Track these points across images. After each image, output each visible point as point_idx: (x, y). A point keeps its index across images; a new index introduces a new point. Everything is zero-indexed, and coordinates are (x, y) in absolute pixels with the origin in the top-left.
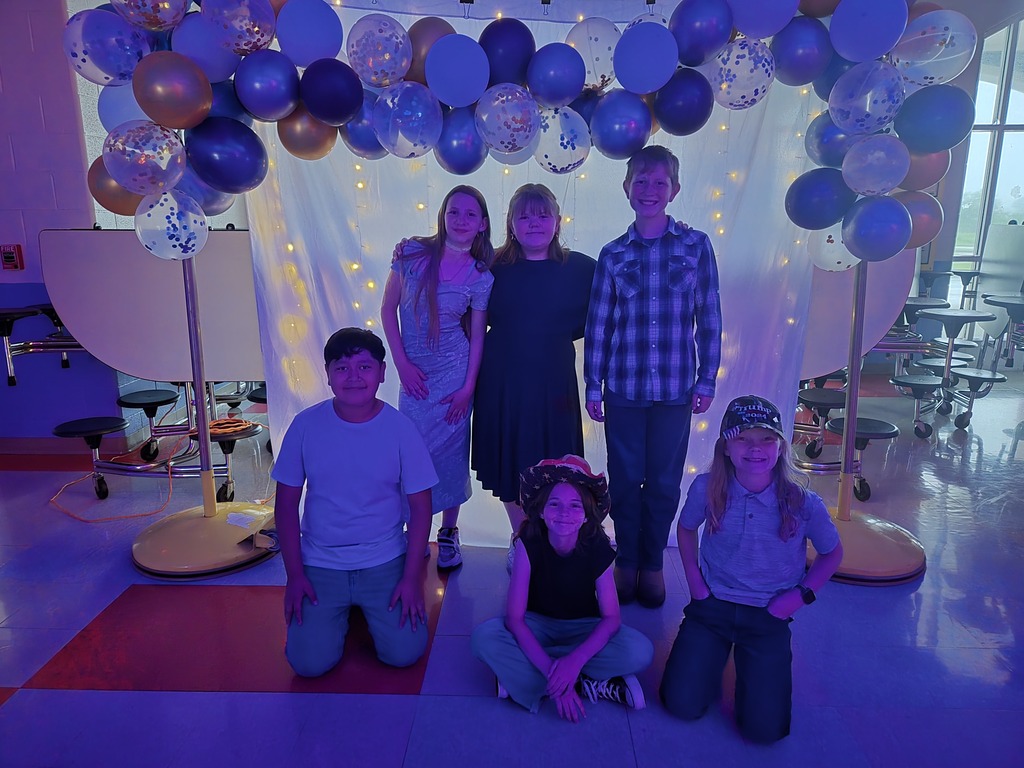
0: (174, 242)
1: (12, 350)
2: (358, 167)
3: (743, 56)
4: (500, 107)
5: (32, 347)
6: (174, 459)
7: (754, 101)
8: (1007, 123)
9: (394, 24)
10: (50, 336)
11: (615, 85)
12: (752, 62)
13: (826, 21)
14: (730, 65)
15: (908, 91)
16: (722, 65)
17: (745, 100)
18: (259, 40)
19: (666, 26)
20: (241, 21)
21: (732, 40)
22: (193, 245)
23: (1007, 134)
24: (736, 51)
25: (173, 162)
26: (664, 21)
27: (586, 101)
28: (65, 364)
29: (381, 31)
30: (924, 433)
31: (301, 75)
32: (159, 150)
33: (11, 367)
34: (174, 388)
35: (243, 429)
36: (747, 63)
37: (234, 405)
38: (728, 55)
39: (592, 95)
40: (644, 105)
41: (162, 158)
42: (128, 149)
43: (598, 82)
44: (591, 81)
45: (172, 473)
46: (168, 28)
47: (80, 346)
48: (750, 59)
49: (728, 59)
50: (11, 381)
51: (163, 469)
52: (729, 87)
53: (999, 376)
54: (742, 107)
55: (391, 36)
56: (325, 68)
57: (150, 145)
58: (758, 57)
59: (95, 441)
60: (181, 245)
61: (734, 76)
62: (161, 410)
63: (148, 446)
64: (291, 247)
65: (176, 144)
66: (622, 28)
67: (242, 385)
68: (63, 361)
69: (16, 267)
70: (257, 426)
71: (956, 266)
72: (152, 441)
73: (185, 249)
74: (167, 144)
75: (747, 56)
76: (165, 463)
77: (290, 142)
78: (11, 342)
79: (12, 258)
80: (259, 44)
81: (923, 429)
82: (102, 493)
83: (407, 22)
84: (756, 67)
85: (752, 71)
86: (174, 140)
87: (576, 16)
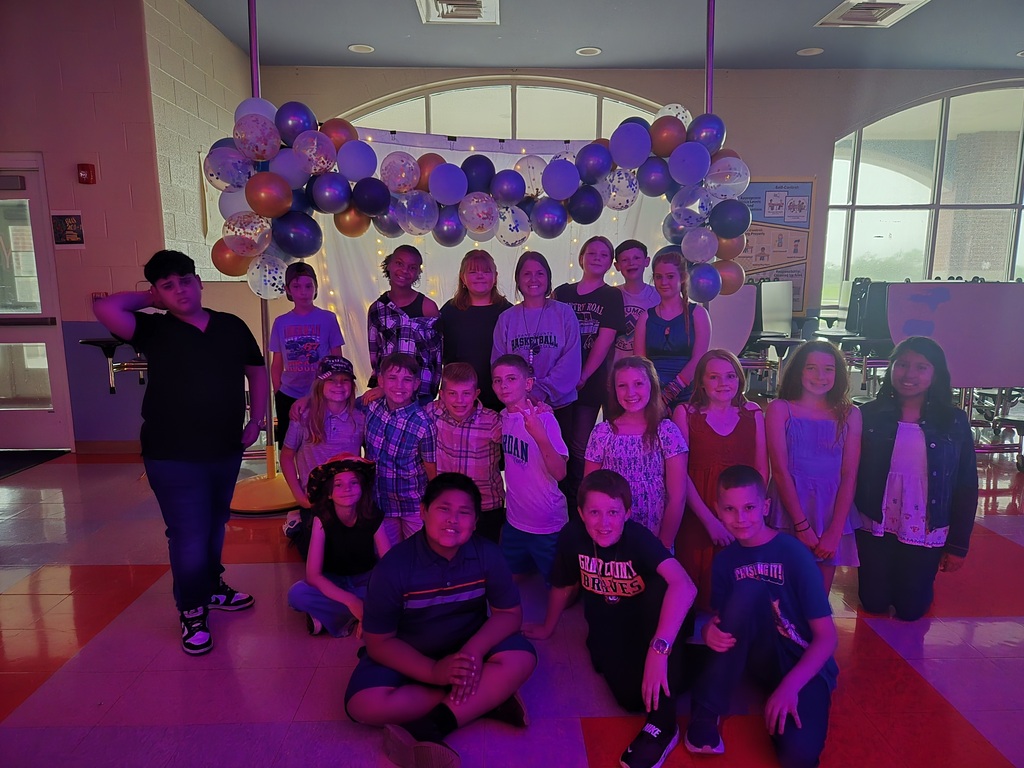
0: (275, 288)
2: (379, 241)
3: (622, 179)
4: (474, 206)
5: (126, 367)
7: (627, 207)
8: (857, 204)
9: (408, 157)
10: (134, 360)
11: (545, 194)
13: (667, 160)
14: (615, 183)
15: (715, 202)
16: (610, 183)
17: (621, 206)
19: (573, 162)
21: (613, 170)
23: (857, 212)
24: (618, 175)
25: (262, 237)
26: (574, 157)
27: (527, 203)
28: (142, 381)
29: (402, 160)
31: (353, 187)
32: (254, 230)
33: (112, 378)
36: (624, 183)
38: (613, 177)
39: (531, 200)
40: (562, 207)
41: (256, 235)
43: (535, 193)
44: (530, 191)
48: (626, 180)
49: (613, 179)
50: (112, 390)
54: (621, 209)
55: (406, 164)
56: (368, 183)
57: (250, 227)
58: (631, 179)
64: (332, 293)
65: (266, 227)
68: (140, 379)
71: (823, 314)
74: (260, 227)
75: (624, 178)
77: (341, 226)
78: (113, 362)
80: (328, 169)
83: (417, 156)
84: (630, 185)
85: (626, 188)
86: (264, 224)
87: (521, 150)
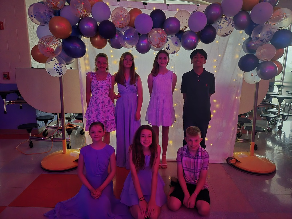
0: (57, 71)
1: (6, 103)
3: (225, 22)
4: (156, 34)
5: (12, 102)
6: (53, 136)
7: (228, 34)
9: (125, 10)
10: (17, 99)
11: (188, 29)
12: (227, 23)
13: (249, 12)
14: (221, 24)
16: (219, 24)
17: (226, 34)
18: (87, 14)
19: (203, 12)
20: (80, 8)
21: (222, 17)
22: (63, 73)
24: (223, 20)
25: (58, 48)
26: (203, 11)
27: (180, 34)
28: (21, 107)
29: (121, 12)
30: (270, 130)
31: (98, 25)
32: (54, 45)
33: (5, 108)
34: (53, 115)
35: (74, 127)
36: (226, 24)
37: (69, 120)
38: (221, 21)
39: (182, 32)
40: (196, 35)
41: (54, 47)
42: (45, 44)
43: (184, 28)
44: (182, 28)
45: (53, 140)
46: (59, 9)
47: (26, 102)
48: (227, 22)
49: (221, 22)
50: (5, 112)
51: (50, 139)
52: (221, 30)
53: (290, 115)
54: (225, 36)
55: (124, 14)
56: (105, 23)
57: (51, 43)
58: (229, 22)
59: (29, 131)
60: (59, 73)
61: (222, 27)
62: (49, 121)
63: (45, 132)
65: (59, 43)
66: (190, 13)
67: (72, 114)
68: (20, 106)
69: (7, 79)
70: (78, 126)
71: (276, 83)
72: (46, 130)
73: (60, 74)
74: (56, 43)
75: (226, 22)
76: (50, 137)
78: (6, 101)
79: (6, 76)
80: (86, 15)
81: (270, 129)
82: (31, 146)
83: (129, 10)
84: (228, 25)
85: (227, 26)
86: (58, 42)
87: (177, 9)
